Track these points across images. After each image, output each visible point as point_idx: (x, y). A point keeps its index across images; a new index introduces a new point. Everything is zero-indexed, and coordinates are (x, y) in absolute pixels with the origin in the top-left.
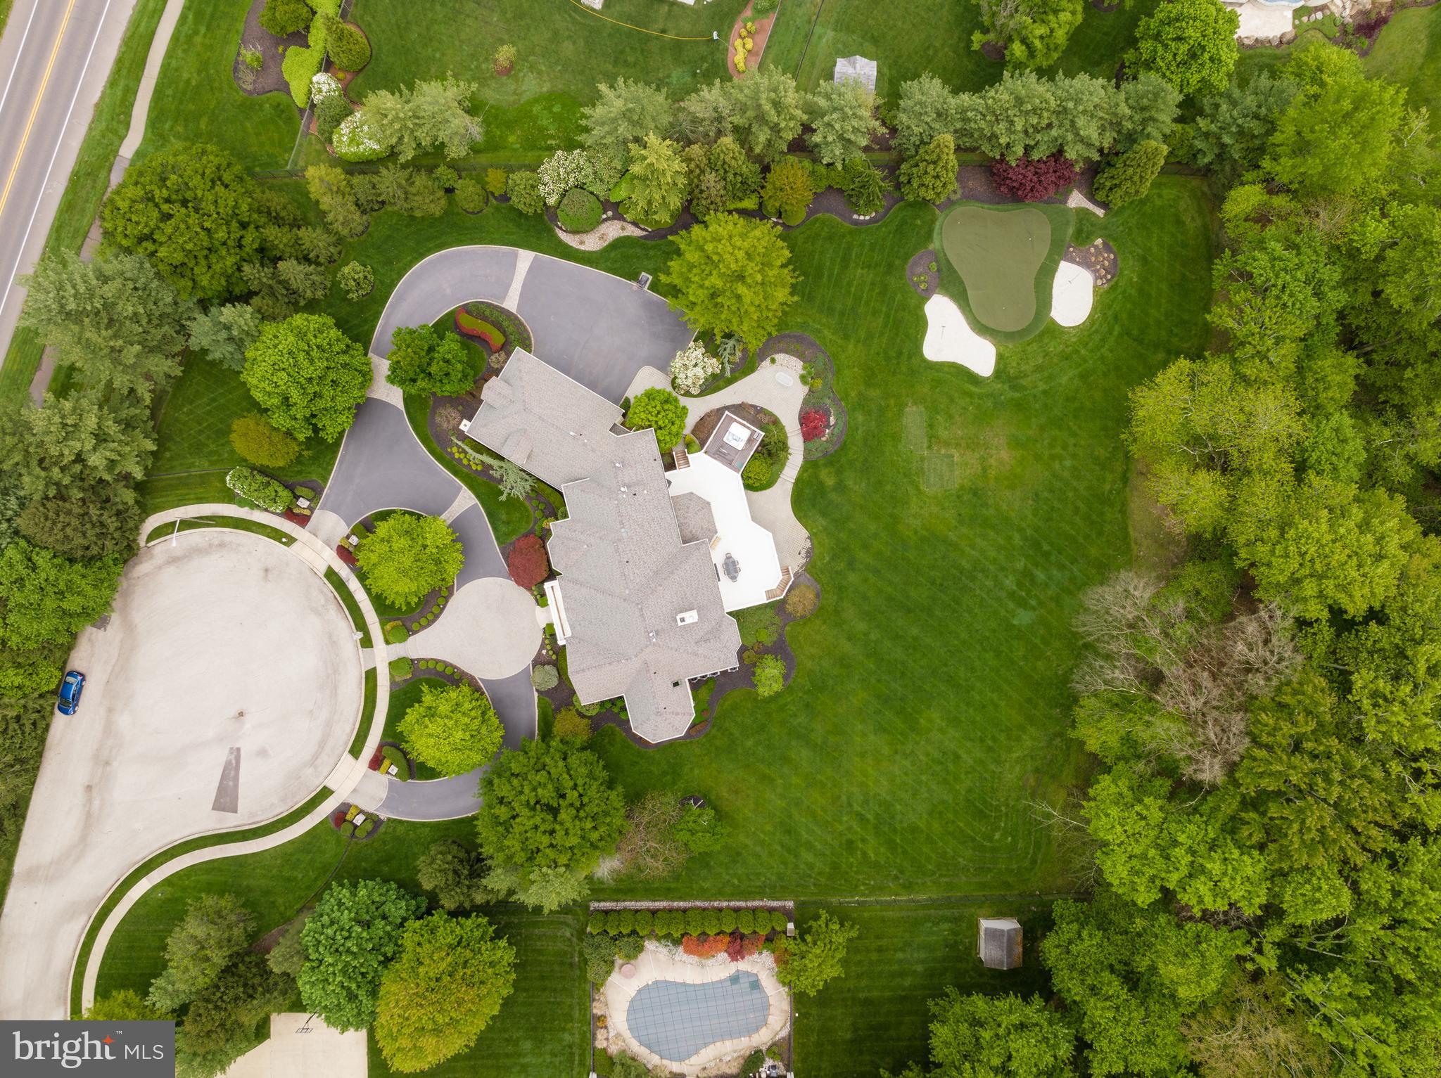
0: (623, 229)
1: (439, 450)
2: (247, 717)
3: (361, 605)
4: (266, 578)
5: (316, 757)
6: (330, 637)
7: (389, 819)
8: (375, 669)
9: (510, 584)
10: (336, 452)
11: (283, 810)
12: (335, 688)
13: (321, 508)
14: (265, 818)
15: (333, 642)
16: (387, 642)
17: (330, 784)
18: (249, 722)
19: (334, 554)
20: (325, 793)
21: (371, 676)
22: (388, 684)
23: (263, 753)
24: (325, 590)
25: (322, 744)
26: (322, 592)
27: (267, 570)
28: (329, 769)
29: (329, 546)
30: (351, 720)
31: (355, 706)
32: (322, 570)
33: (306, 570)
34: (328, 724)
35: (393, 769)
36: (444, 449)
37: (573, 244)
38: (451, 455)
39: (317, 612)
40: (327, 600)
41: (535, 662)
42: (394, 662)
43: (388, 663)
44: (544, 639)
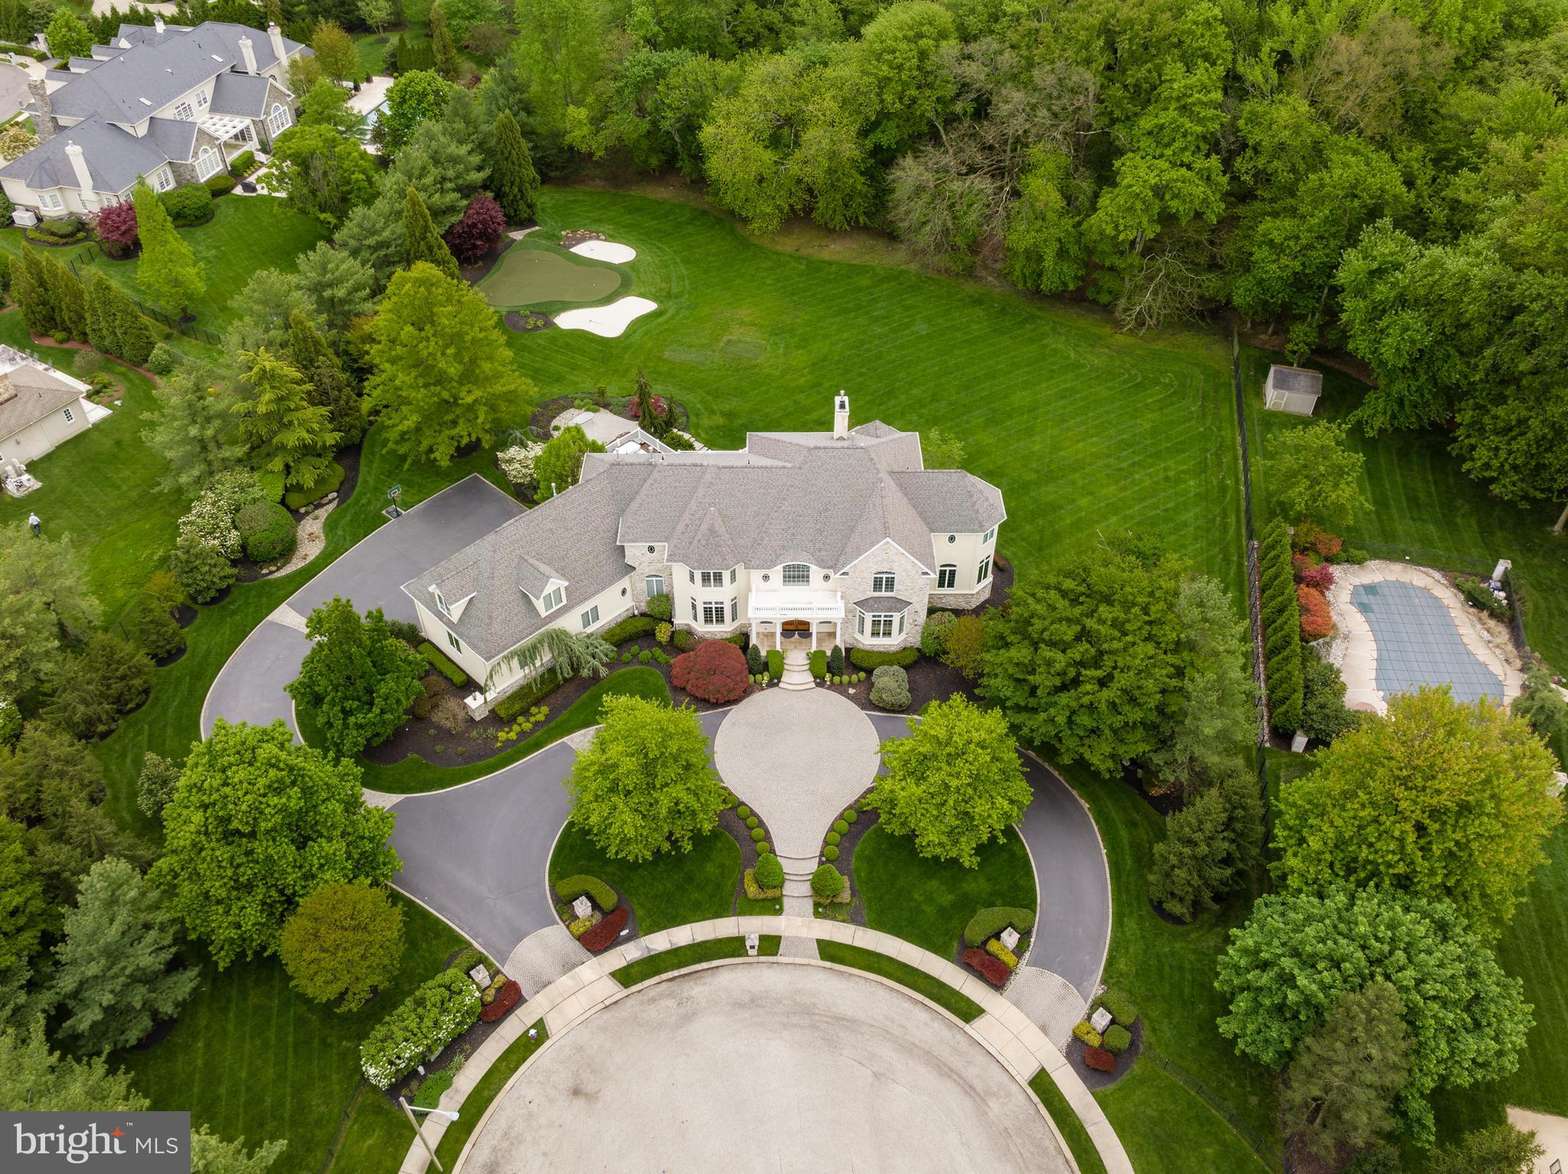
0: (316, 518)
1: (492, 760)
3: (699, 939)
4: (591, 1097)
5: (969, 1089)
7: (1104, 982)
8: (819, 942)
9: (736, 714)
13: (503, 962)
15: (753, 1002)
16: (779, 910)
17: (1029, 1071)
19: (594, 961)
20: (1044, 1084)
21: (830, 951)
22: (852, 927)
24: (652, 993)
25: (944, 1069)
26: (653, 1000)
27: (577, 1091)
28: (995, 1066)
29: (574, 966)
30: (907, 1005)
31: (881, 992)
32: (614, 989)
33: (607, 1016)
34: (909, 1048)
35: (1010, 938)
36: (494, 752)
37: (301, 564)
38: (508, 743)
39: (688, 1018)
40: (671, 995)
41: (863, 708)
42: (817, 905)
43: (817, 914)
44: (832, 687)
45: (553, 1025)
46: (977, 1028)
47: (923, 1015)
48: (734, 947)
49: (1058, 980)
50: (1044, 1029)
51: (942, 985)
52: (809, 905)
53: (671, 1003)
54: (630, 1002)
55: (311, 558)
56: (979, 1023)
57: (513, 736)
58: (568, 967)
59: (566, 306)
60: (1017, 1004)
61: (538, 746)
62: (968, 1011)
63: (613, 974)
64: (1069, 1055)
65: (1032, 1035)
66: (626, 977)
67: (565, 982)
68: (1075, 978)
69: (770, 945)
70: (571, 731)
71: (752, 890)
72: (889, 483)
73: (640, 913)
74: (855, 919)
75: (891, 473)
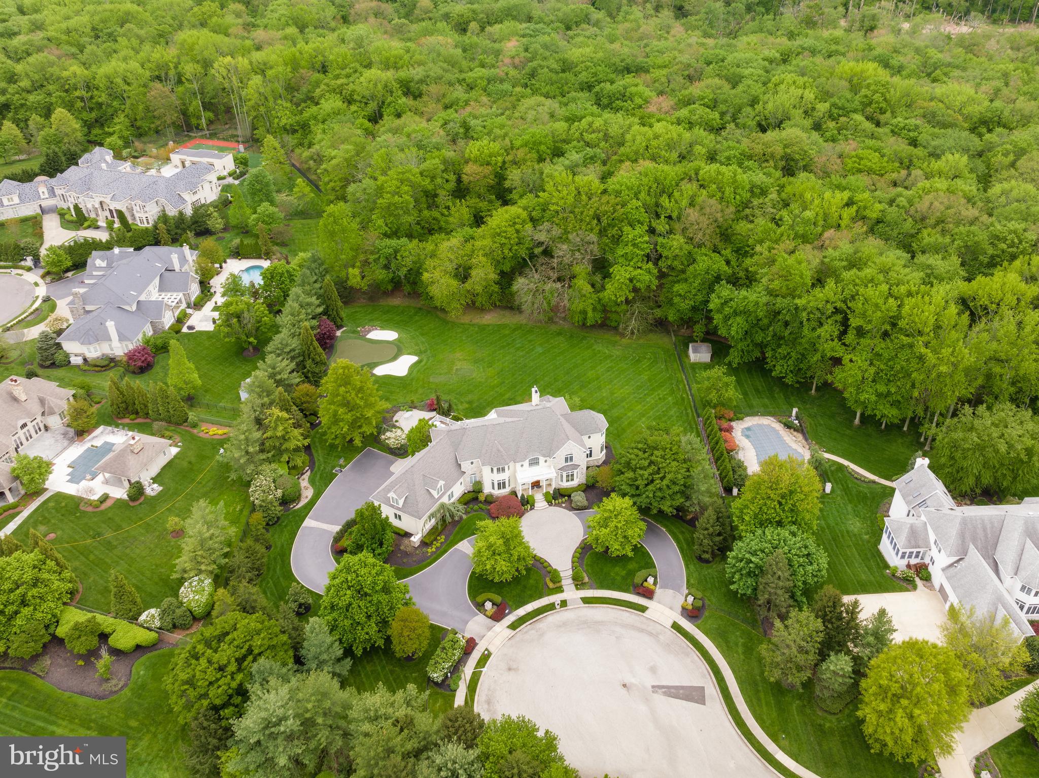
0: (304, 478)
2: (626, 681)
3: (536, 607)
4: (516, 670)
5: (650, 634)
8: (582, 598)
11: (695, 655)
13: (464, 628)
15: (564, 624)
16: (562, 591)
17: (669, 623)
18: (629, 679)
19: (499, 624)
20: (676, 626)
23: (653, 670)
24: (525, 630)
25: (642, 630)
26: (527, 632)
27: (510, 669)
28: (658, 624)
29: (493, 626)
30: (621, 612)
31: (609, 609)
32: (510, 632)
33: (510, 642)
34: (625, 626)
35: (651, 580)
36: (428, 558)
37: (306, 501)
38: (433, 553)
39: (542, 635)
40: (532, 629)
41: (570, 510)
42: (576, 585)
43: (577, 589)
44: (556, 505)
45: (491, 649)
46: (647, 614)
47: (628, 614)
48: (551, 607)
49: (671, 591)
50: (671, 608)
51: (630, 603)
52: (573, 587)
53: (533, 632)
54: (518, 635)
55: (310, 497)
56: (647, 612)
57: (434, 550)
58: (490, 628)
59: (376, 365)
60: (659, 602)
61: (445, 551)
62: (643, 609)
63: (508, 627)
64: (682, 615)
65: (668, 611)
66: (513, 626)
67: (490, 634)
68: (677, 588)
69: (564, 603)
70: (456, 543)
71: (551, 585)
72: (562, 420)
73: (510, 603)
74: (591, 588)
75: (562, 415)
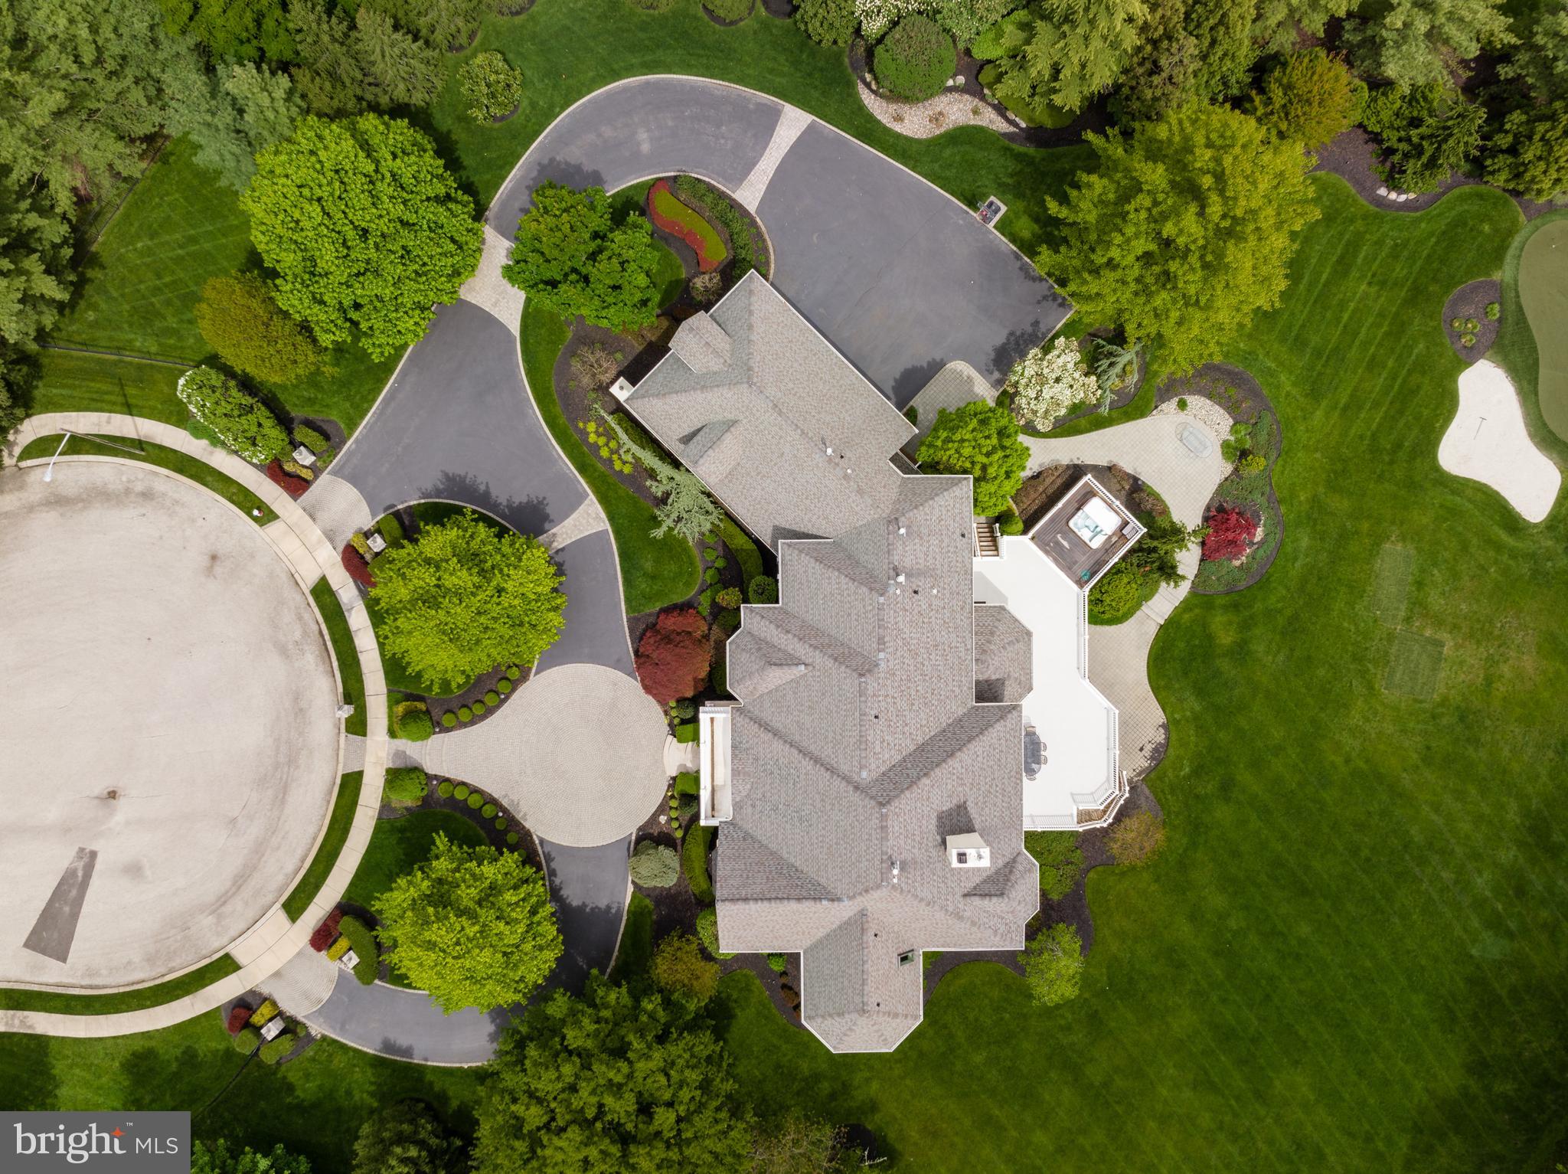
0: (975, 112)
1: (562, 420)
2: (121, 803)
3: (362, 658)
4: (209, 571)
5: (223, 900)
6: (297, 697)
7: (324, 1038)
8: (360, 774)
9: (630, 687)
10: (381, 382)
12: (285, 789)
13: (334, 473)
14: (113, 982)
15: (299, 710)
16: (392, 733)
17: (238, 953)
18: (123, 811)
19: (337, 558)
20: (226, 965)
21: (351, 784)
22: (377, 805)
23: (134, 870)
24: (307, 616)
25: (240, 881)
26: (300, 618)
27: (214, 558)
28: (242, 926)
29: (331, 540)
30: (300, 853)
31: (312, 830)
32: (310, 579)
36: (573, 421)
37: (885, 119)
38: (583, 436)
41: (639, 832)
42: (397, 770)
43: (386, 770)
45: (274, 529)
46: (277, 913)
49: (326, 996)
52: (397, 762)
57: (592, 438)
61: (582, 469)
62: (294, 907)
63: (323, 579)
64: (252, 992)
65: (270, 962)
66: (323, 592)
67: (316, 533)
69: (357, 725)
70: (603, 502)
